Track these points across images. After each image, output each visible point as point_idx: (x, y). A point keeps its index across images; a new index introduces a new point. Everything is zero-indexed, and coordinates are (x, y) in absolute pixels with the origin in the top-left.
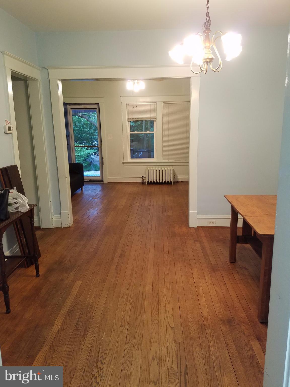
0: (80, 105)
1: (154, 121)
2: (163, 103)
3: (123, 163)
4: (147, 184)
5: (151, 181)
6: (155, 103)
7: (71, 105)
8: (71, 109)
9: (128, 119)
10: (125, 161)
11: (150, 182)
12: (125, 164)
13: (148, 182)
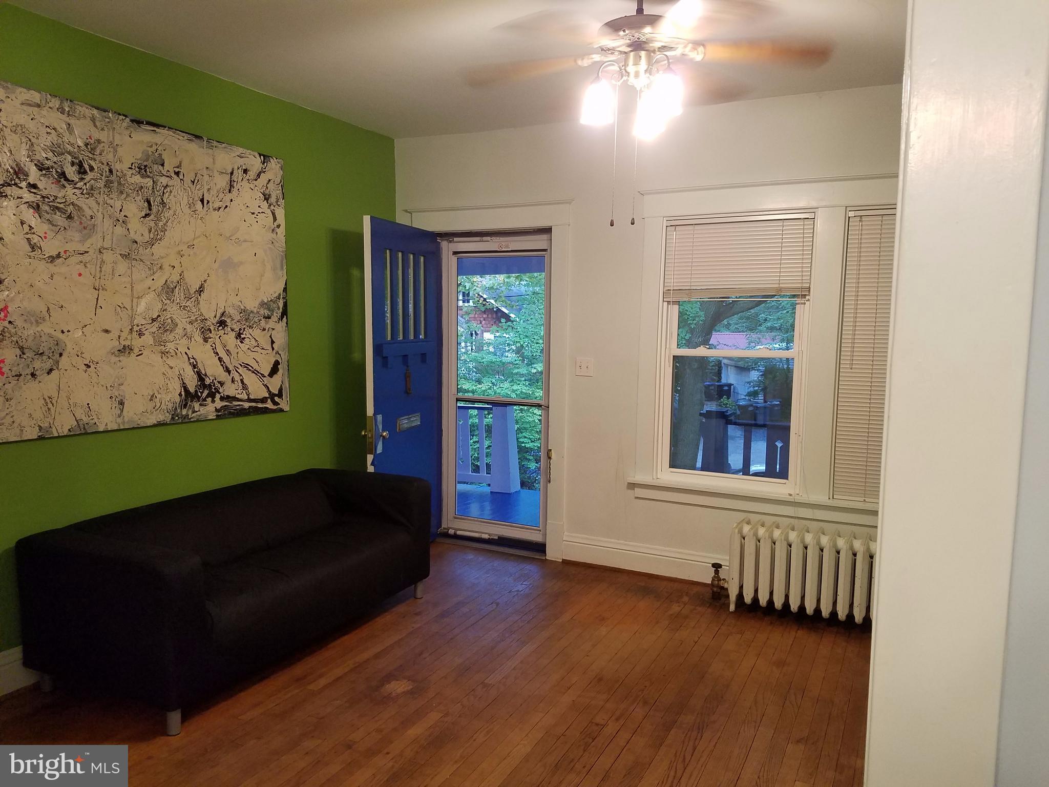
0: (485, 238)
1: (798, 300)
2: (851, 214)
3: (632, 486)
4: (732, 608)
5: (756, 599)
6: (809, 218)
7: (455, 239)
8: (455, 253)
9: (666, 293)
10: (639, 478)
11: (748, 599)
12: (639, 492)
13: (740, 596)
